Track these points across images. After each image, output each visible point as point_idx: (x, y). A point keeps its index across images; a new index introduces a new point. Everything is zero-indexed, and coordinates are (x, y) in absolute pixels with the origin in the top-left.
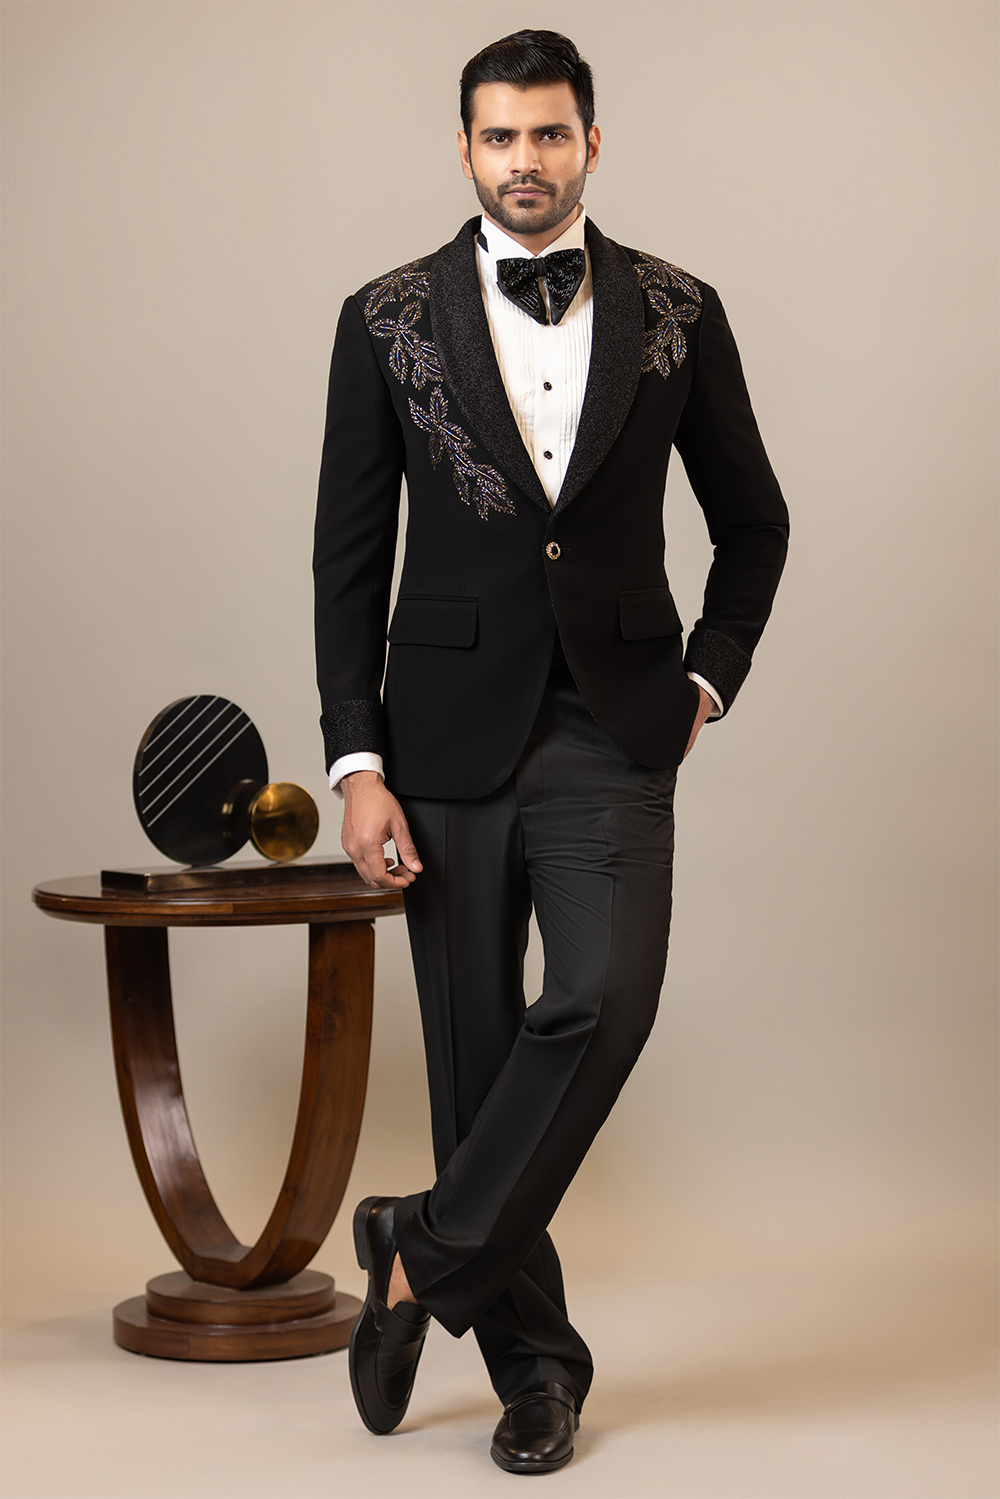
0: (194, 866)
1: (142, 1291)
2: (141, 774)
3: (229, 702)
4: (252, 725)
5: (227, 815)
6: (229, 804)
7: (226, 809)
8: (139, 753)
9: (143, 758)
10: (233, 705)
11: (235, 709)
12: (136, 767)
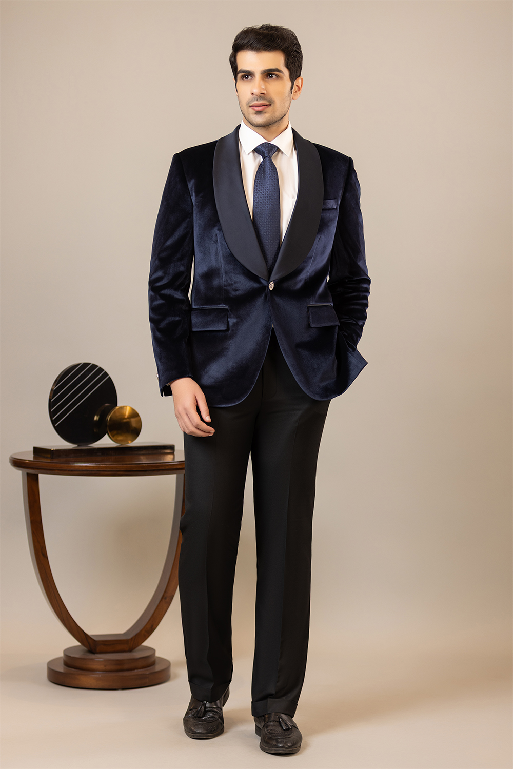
0: (79, 446)
1: (61, 654)
2: (52, 400)
3: (98, 366)
4: (110, 378)
5: (96, 421)
6: (97, 416)
7: (96, 418)
8: (52, 390)
9: (54, 392)
10: (100, 368)
11: (101, 370)
12: (50, 396)
